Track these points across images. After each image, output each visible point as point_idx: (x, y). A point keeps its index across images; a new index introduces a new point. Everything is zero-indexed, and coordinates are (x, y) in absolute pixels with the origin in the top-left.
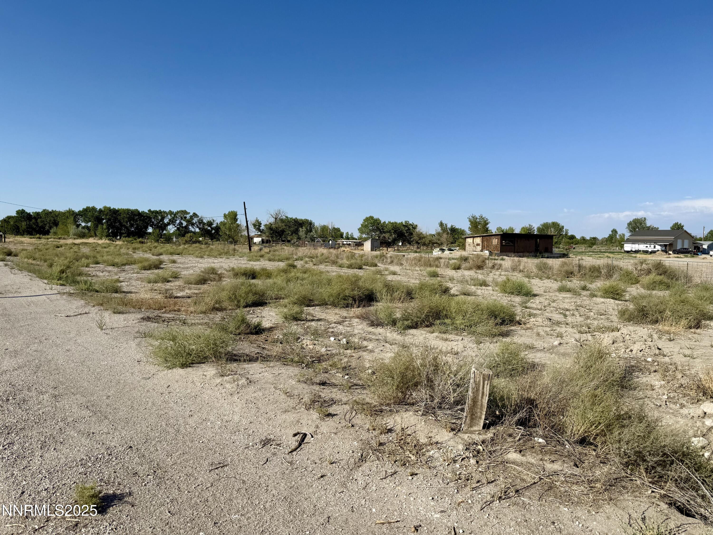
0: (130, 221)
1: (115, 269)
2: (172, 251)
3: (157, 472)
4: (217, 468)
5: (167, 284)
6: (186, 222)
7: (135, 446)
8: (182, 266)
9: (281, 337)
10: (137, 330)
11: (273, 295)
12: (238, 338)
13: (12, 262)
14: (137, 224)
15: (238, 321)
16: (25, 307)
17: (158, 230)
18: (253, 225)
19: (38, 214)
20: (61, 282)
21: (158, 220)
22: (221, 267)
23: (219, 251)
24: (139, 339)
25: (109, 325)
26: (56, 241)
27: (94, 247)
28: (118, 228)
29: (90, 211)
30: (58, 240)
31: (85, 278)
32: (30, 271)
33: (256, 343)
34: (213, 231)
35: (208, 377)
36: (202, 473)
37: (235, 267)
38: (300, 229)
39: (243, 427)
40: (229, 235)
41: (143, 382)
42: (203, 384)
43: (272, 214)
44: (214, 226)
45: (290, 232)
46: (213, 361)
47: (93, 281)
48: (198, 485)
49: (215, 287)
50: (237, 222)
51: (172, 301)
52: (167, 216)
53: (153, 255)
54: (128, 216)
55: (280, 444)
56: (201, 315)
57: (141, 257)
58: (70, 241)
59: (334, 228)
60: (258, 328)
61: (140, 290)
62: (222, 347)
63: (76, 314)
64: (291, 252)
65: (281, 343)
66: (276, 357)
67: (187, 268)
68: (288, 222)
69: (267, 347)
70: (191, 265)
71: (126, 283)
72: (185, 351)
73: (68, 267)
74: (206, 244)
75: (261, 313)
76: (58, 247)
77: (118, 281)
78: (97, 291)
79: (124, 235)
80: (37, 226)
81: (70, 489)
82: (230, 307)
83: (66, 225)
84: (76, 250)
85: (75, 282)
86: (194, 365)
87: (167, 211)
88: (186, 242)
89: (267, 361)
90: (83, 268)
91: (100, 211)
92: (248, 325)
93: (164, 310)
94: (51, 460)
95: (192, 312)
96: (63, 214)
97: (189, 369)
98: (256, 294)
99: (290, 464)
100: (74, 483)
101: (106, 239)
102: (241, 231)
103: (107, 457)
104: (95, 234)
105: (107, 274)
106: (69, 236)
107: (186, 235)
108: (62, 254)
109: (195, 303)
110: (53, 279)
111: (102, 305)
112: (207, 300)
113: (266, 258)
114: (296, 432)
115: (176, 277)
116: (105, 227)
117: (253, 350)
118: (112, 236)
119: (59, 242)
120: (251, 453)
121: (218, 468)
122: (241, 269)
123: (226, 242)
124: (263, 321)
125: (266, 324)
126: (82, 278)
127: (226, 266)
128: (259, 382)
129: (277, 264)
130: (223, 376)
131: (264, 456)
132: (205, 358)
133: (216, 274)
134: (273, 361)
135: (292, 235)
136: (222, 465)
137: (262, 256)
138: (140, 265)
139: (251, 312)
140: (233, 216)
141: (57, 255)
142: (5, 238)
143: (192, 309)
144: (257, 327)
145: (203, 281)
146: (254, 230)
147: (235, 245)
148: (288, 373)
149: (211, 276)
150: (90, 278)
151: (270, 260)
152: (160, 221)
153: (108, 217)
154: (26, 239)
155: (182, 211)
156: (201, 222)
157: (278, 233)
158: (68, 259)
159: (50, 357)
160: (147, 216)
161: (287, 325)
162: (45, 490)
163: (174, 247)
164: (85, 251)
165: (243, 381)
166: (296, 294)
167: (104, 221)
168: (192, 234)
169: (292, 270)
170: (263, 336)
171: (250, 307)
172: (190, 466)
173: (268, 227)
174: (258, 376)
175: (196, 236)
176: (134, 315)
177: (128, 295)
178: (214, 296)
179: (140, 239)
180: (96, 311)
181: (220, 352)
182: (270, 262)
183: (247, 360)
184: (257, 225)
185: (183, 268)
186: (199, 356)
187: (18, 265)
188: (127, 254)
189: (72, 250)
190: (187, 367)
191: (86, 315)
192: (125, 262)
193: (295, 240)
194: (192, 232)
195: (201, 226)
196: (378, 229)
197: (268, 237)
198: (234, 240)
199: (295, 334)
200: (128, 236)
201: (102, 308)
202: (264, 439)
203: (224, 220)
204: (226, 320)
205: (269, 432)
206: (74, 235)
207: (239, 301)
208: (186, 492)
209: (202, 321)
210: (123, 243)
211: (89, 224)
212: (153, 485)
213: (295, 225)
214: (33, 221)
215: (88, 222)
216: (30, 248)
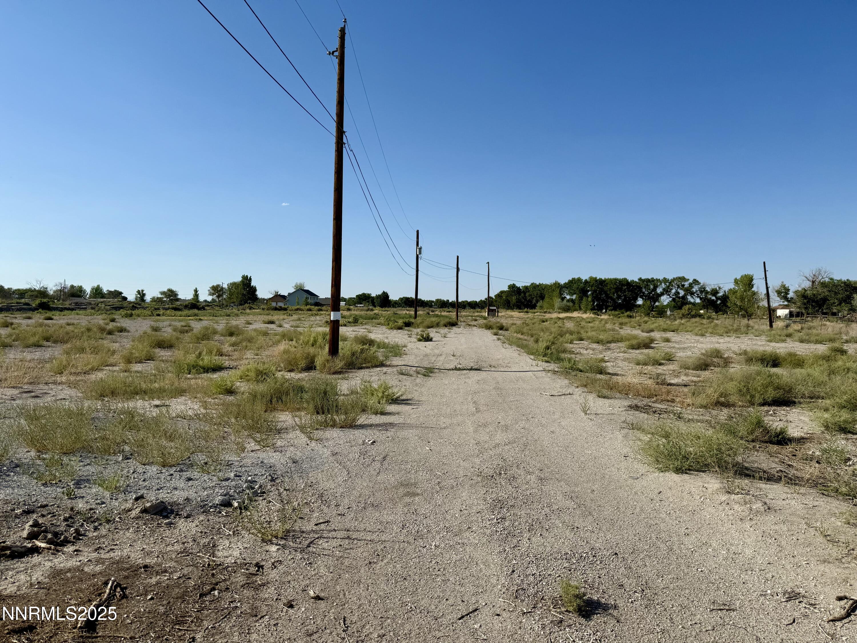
0: (617, 292)
1: (600, 347)
2: (665, 327)
3: (646, 591)
4: (720, 610)
5: (659, 367)
6: (684, 290)
7: (621, 554)
8: (677, 346)
9: (818, 453)
10: (623, 419)
11: (806, 393)
12: (751, 447)
13: (504, 336)
14: (625, 296)
15: (752, 423)
16: (514, 382)
17: (648, 302)
18: (777, 291)
19: (526, 288)
20: (546, 359)
21: (650, 290)
22: (729, 349)
23: (726, 328)
24: (626, 431)
25: (594, 410)
26: (542, 316)
27: (578, 321)
28: (603, 301)
29: (575, 283)
30: (544, 314)
31: (569, 356)
32: (518, 346)
33: (777, 457)
34: (719, 302)
35: (710, 490)
36: (701, 609)
37: (748, 349)
39: (758, 567)
40: (740, 306)
41: (630, 481)
42: (703, 498)
43: (808, 276)
44: (720, 294)
45: (836, 301)
46: (716, 471)
47: (577, 359)
48: (695, 623)
49: (719, 375)
50: (753, 289)
51: (664, 389)
52: (661, 284)
53: (643, 331)
54: (615, 286)
55: (815, 605)
56: (701, 410)
57: (628, 334)
58: (554, 315)
60: (780, 437)
61: (627, 372)
62: (729, 455)
63: (560, 394)
64: (837, 330)
65: (818, 462)
66: (810, 481)
67: (684, 348)
68: (834, 285)
69: (794, 464)
70: (689, 345)
71: (612, 364)
72: (680, 453)
73: (553, 343)
74: (709, 318)
75: (787, 415)
76: (543, 322)
77: (603, 360)
78: (581, 371)
79: (609, 308)
80: (526, 300)
81: (555, 581)
82: (740, 403)
83: (551, 299)
84: (560, 325)
85: (559, 360)
86: (692, 472)
87: (661, 278)
88: (684, 316)
89: (796, 484)
90: (566, 345)
91: (586, 282)
92: (766, 431)
93: (655, 399)
94: (538, 546)
95: (689, 405)
96: (551, 286)
97: (686, 476)
98: (778, 388)
99: (830, 638)
100: (559, 576)
101: (590, 313)
102: (757, 300)
103: (591, 559)
104: (580, 307)
105: (591, 352)
106: (554, 310)
107: (683, 308)
108: (547, 329)
109: (694, 394)
110: (539, 355)
111: (585, 386)
112: (710, 391)
113: (796, 338)
114: (842, 595)
115: (669, 360)
116: (590, 299)
117: (774, 465)
118: (597, 309)
119: (544, 316)
120: (770, 605)
121: (723, 610)
122: (756, 352)
123: (736, 316)
124: (789, 428)
125: (794, 432)
126: (566, 355)
127: (735, 348)
128: (783, 511)
129: (813, 347)
130: (729, 493)
131: (789, 614)
132: (707, 465)
133: (721, 357)
134: (804, 486)
135: (840, 304)
136: (727, 608)
137: (789, 335)
138: (627, 343)
139: (771, 412)
140: (747, 282)
141: (543, 330)
142: (498, 312)
143: (689, 401)
144: (780, 435)
145: (703, 366)
146: (778, 299)
147: (749, 320)
148: (829, 508)
149: (715, 360)
150: (573, 356)
151: (802, 341)
152: (652, 291)
153: (593, 288)
154: (515, 314)
155: (680, 278)
156: (703, 290)
157: (817, 302)
158: (553, 335)
159: (536, 437)
160: (636, 286)
161: (828, 437)
162: (532, 575)
163: (668, 322)
164: (569, 326)
165: (758, 506)
166: (845, 393)
167: (590, 293)
168: (690, 306)
169: (839, 356)
170: (789, 448)
171: (769, 406)
172: (686, 597)
173: (799, 294)
174: (780, 503)
175: (696, 308)
176: (620, 401)
177: (613, 377)
178: (719, 386)
179: (628, 313)
180: (580, 392)
181: (725, 461)
182: (802, 344)
183: (765, 479)
184: (783, 292)
185: (679, 349)
186: (698, 462)
187: (508, 340)
188: (613, 330)
189: (556, 325)
190: (682, 473)
191: (569, 396)
192: (610, 339)
193: (846, 313)
194: (690, 303)
195: (703, 295)
197: (799, 308)
198: (747, 313)
199: (842, 452)
200: (615, 309)
201: (586, 390)
202: (789, 590)
203: (734, 286)
204: (734, 420)
205: (798, 583)
206: (559, 308)
207: (752, 396)
208: (680, 627)
209: (701, 417)
210: (609, 317)
211: (574, 297)
212: (641, 605)
213: (846, 291)
215: (573, 295)
216: (519, 322)
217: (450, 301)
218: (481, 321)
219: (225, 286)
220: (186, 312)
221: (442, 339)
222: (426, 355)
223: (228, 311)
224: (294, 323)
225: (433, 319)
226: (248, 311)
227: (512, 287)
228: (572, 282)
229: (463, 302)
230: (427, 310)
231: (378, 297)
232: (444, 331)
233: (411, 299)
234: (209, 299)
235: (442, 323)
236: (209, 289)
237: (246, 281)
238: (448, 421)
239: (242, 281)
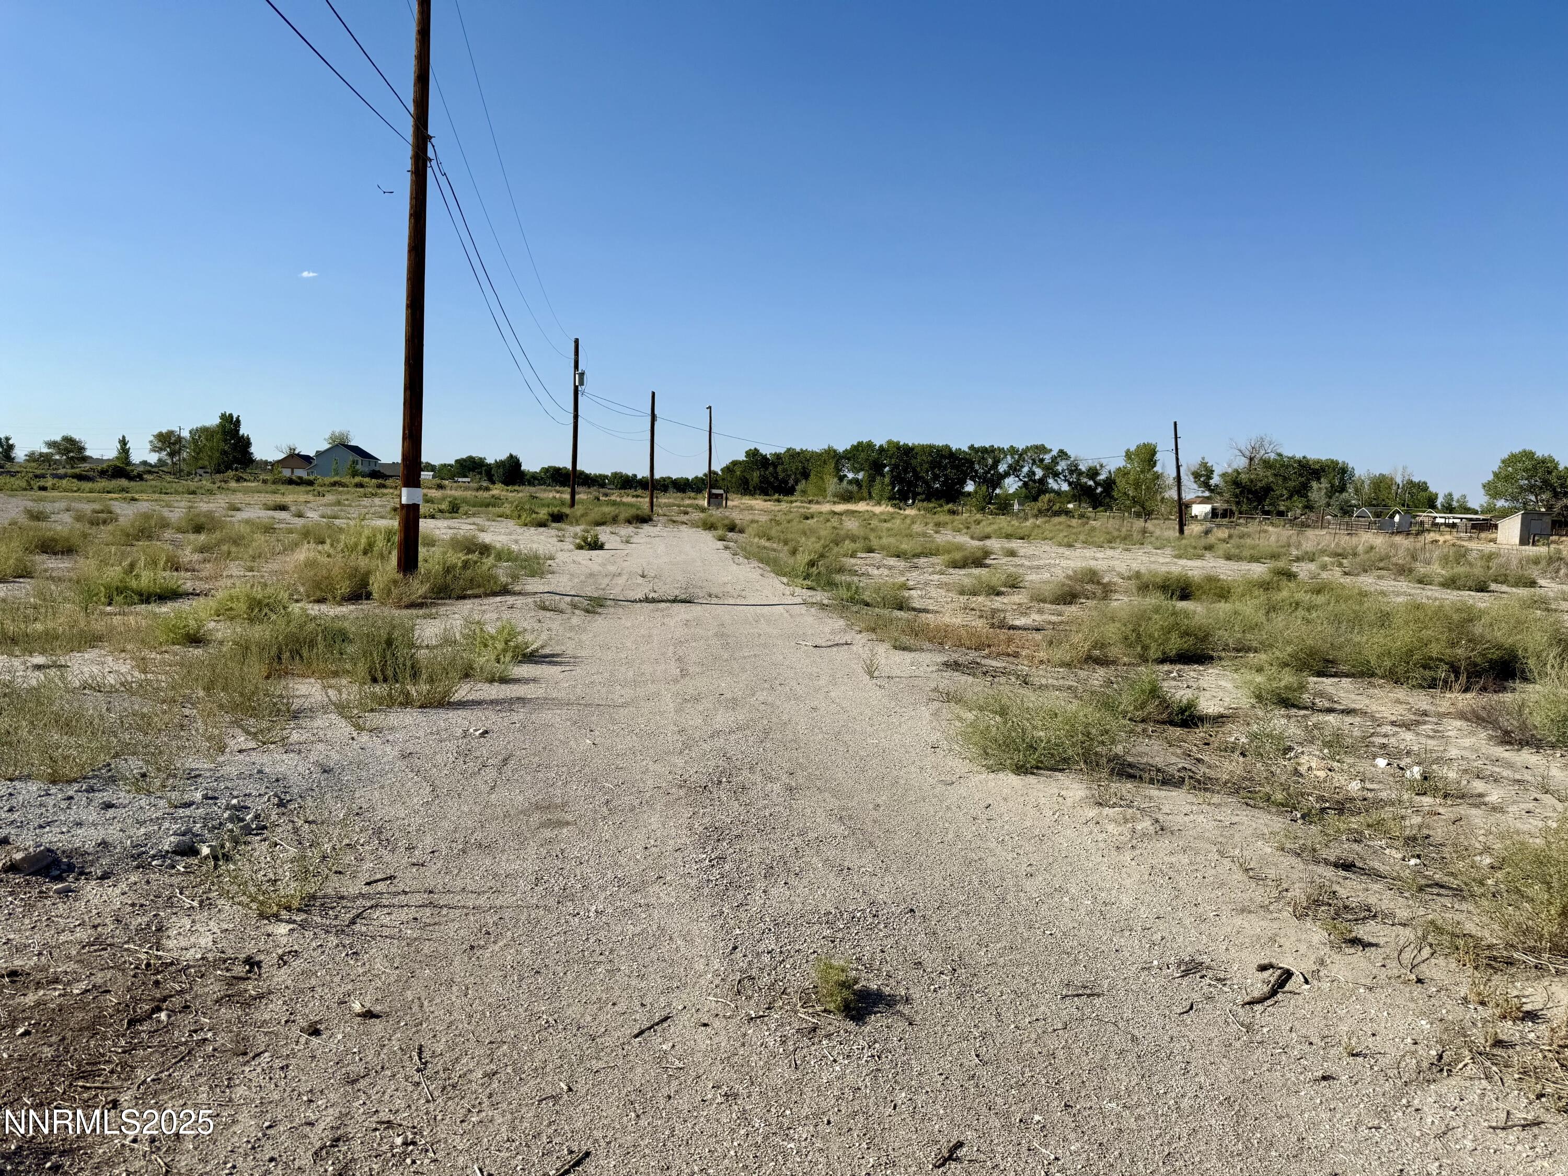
0: (932, 468)
1: (901, 564)
2: (1010, 530)
3: (959, 971)
4: (1078, 995)
5: (997, 598)
6: (1043, 469)
7: (920, 911)
8: (1027, 563)
9: (1244, 740)
10: (933, 685)
11: (1230, 641)
12: (1140, 730)
13: (736, 542)
14: (945, 475)
15: (1143, 691)
16: (750, 624)
17: (984, 488)
18: (1193, 474)
19: (778, 456)
20: (809, 583)
21: (986, 466)
22: (1111, 569)
23: (1108, 533)
24: (937, 704)
25: (886, 671)
26: (804, 507)
27: (866, 519)
28: (910, 484)
29: (863, 451)
30: (808, 505)
31: (848, 579)
32: (761, 560)
33: (1180, 746)
34: (1099, 490)
35: (1069, 802)
36: (1047, 996)
37: (1143, 570)
38: (1315, 485)
39: (1140, 924)
40: (1134, 498)
41: (940, 788)
42: (1057, 814)
43: (1243, 448)
44: (1102, 477)
45: (1285, 492)
46: (1081, 770)
47: (861, 584)
48: (1038, 1020)
49: (1094, 613)
50: (1155, 469)
51: (1003, 634)
52: (1005, 456)
53: (972, 538)
54: (930, 458)
55: (1224, 980)
56: (1061, 670)
57: (949, 542)
58: (826, 508)
59: (1411, 482)
60: (1187, 714)
61: (943, 607)
62: (1103, 743)
63: (830, 643)
64: (1284, 540)
65: (1243, 755)
66: (1229, 785)
67: (1038, 567)
68: (1282, 466)
69: (1206, 758)
70: (1047, 562)
71: (919, 592)
72: (1024, 740)
73: (822, 556)
74: (1082, 516)
75: (1198, 679)
76: (807, 518)
77: (905, 587)
78: (867, 605)
79: (919, 497)
80: (776, 478)
81: (807, 961)
82: (1125, 659)
83: (822, 478)
84: (835, 524)
85: (831, 584)
86: (1042, 772)
87: (1006, 447)
88: (1040, 513)
89: (1206, 790)
90: (844, 559)
91: (882, 449)
92: (1165, 704)
93: (987, 651)
95: (1041, 662)
96: (819, 455)
97: (1031, 779)
98: (1186, 634)
99: (1244, 1030)
100: (814, 952)
101: (887, 505)
102: (1161, 489)
103: (870, 920)
104: (870, 493)
105: (886, 572)
106: (825, 497)
107: (1040, 499)
108: (813, 531)
109: (1051, 643)
110: (797, 576)
111: (874, 630)
112: (1076, 638)
113: (1221, 552)
114: (1266, 962)
115: (1013, 586)
116: (887, 480)
117: (1173, 760)
118: (898, 499)
119: (808, 509)
120: (1154, 983)
121: (1082, 995)
122: (1156, 575)
123: (1126, 514)
124: (1201, 699)
125: (1208, 706)
126: (843, 578)
127: (1121, 567)
128: (1183, 833)
129: (1244, 566)
130: (1101, 804)
131: (1185, 997)
132: (1065, 760)
133: (1099, 583)
134: (1218, 793)
135: (1290, 497)
136: (1089, 992)
137: (1209, 548)
138: (946, 557)
139: (1175, 674)
140: (1148, 455)
141: (805, 533)
142: (727, 499)
143: (1042, 655)
144: (1186, 711)
145: (1068, 597)
146: (1195, 486)
147: (1146, 521)
148: (1254, 826)
149: (1088, 587)
150: (856, 579)
151: (1228, 558)
152: (990, 470)
153: (893, 461)
154: (758, 503)
155: (1037, 447)
156: (1074, 469)
157: (1255, 493)
158: (822, 542)
159: (785, 717)
160: (966, 459)
161: (1261, 714)
162: (768, 953)
163: (1015, 523)
164: (850, 527)
165: (1145, 825)
166: (1289, 643)
167: (887, 469)
168: (1052, 495)
169: (1284, 582)
170: (1199, 733)
171: (1171, 663)
172: (1023, 978)
173: (1228, 479)
174: (1180, 819)
175: (1062, 500)
176: (929, 655)
177: (921, 614)
178: (1091, 630)
179: (950, 506)
180: (863, 641)
181: (1096, 753)
182: (1228, 562)
183: (1158, 781)
184: (1203, 475)
185: (1030, 568)
186: (1053, 755)
187: (744, 549)
188: (924, 535)
189: (829, 524)
190: (1026, 773)
191: (846, 647)
192: (919, 550)
193: (1299, 512)
194: (1053, 491)
195: (1074, 478)
196: (1546, 485)
197: (1228, 502)
198: (1144, 509)
199: (1281, 737)
200: (928, 499)
201: (874, 637)
202: (1187, 959)
203: (1124, 463)
204: (1115, 686)
205: (1201, 947)
206: (835, 495)
207: (1145, 648)
208: (1012, 1027)
209: (1062, 682)
210: (917, 512)
211: (860, 476)
212: (950, 994)
213: (1301, 475)
214: (771, 469)
215: (858, 472)
216: (763, 518)
217: (639, 477)
218: (696, 516)
219: (185, 434)
220: (103, 483)
221: (622, 546)
222: (591, 575)
223: (192, 485)
224: (328, 511)
225: (606, 509)
226: (233, 484)
227: (753, 454)
228: (859, 448)
229: (664, 479)
230: (594, 491)
231: (500, 464)
232: (626, 530)
233: (564, 471)
234: (153, 458)
235: (622, 517)
236: (152, 438)
237: (230, 425)
238: (628, 693)
239: (221, 426)
